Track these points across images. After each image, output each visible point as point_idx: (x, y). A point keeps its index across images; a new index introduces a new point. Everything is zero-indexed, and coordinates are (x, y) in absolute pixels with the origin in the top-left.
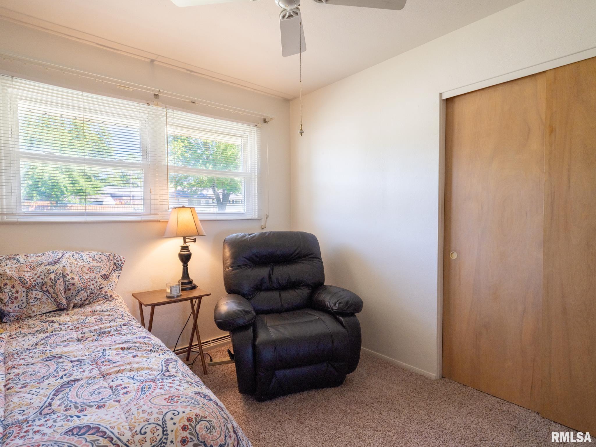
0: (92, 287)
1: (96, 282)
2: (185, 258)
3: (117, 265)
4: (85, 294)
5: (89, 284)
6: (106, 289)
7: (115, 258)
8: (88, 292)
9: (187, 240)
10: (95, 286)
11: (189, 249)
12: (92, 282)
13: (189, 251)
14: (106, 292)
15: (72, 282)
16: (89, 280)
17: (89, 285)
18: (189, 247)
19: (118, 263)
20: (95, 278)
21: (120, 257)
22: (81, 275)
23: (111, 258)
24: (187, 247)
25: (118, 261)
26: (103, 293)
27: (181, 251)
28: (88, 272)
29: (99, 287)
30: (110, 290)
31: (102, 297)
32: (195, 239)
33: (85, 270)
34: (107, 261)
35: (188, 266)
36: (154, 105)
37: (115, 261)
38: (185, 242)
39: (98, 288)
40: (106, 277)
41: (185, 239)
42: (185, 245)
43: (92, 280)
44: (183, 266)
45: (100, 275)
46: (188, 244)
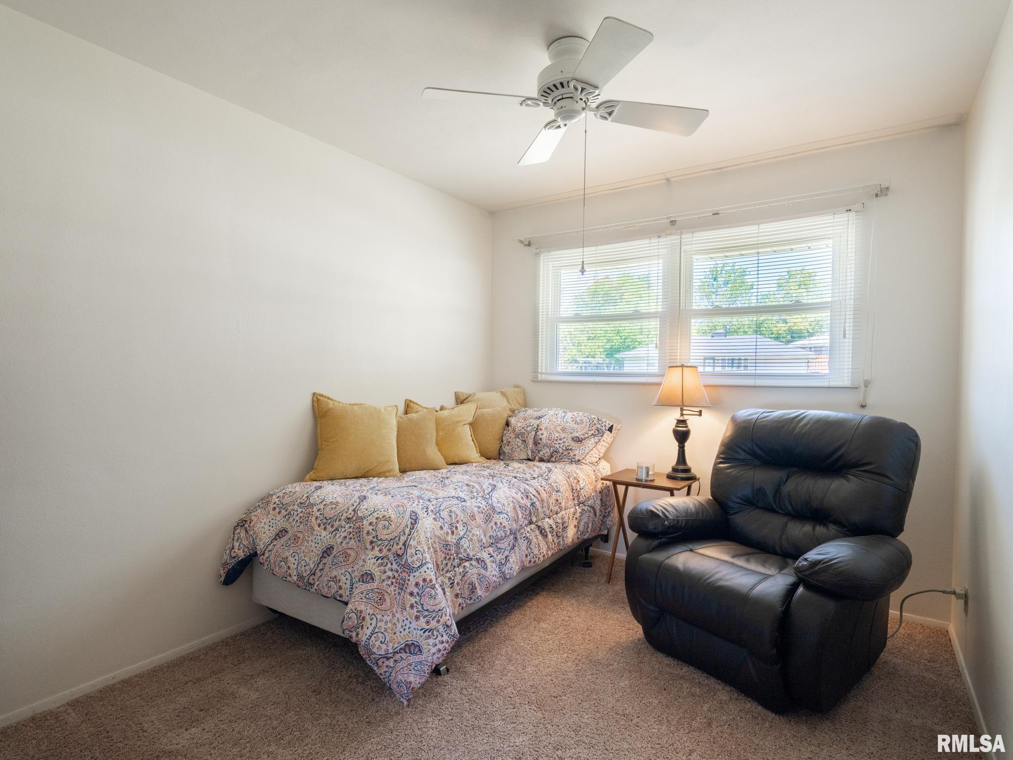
0: (557, 446)
1: (563, 442)
2: (682, 436)
3: (600, 431)
4: (548, 450)
5: (555, 442)
6: (576, 452)
7: (600, 422)
8: (552, 449)
9: (685, 412)
10: (561, 446)
11: (686, 424)
12: (560, 442)
13: (687, 427)
14: (575, 455)
15: (540, 436)
16: (556, 439)
17: (555, 444)
18: (688, 422)
19: (602, 428)
20: (564, 438)
21: (606, 422)
22: (552, 433)
23: (596, 421)
24: (684, 422)
25: (602, 427)
26: (572, 455)
27: (676, 426)
28: (561, 432)
29: (566, 448)
30: (580, 454)
31: (569, 459)
32: (700, 412)
33: (559, 429)
34: (588, 424)
35: (685, 448)
36: (667, 235)
37: (599, 426)
38: (682, 415)
39: (564, 448)
40: (578, 440)
41: (682, 410)
42: (681, 418)
43: (560, 440)
44: (679, 446)
45: (571, 436)
46: (686, 417)
